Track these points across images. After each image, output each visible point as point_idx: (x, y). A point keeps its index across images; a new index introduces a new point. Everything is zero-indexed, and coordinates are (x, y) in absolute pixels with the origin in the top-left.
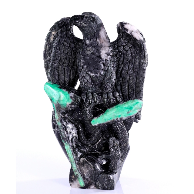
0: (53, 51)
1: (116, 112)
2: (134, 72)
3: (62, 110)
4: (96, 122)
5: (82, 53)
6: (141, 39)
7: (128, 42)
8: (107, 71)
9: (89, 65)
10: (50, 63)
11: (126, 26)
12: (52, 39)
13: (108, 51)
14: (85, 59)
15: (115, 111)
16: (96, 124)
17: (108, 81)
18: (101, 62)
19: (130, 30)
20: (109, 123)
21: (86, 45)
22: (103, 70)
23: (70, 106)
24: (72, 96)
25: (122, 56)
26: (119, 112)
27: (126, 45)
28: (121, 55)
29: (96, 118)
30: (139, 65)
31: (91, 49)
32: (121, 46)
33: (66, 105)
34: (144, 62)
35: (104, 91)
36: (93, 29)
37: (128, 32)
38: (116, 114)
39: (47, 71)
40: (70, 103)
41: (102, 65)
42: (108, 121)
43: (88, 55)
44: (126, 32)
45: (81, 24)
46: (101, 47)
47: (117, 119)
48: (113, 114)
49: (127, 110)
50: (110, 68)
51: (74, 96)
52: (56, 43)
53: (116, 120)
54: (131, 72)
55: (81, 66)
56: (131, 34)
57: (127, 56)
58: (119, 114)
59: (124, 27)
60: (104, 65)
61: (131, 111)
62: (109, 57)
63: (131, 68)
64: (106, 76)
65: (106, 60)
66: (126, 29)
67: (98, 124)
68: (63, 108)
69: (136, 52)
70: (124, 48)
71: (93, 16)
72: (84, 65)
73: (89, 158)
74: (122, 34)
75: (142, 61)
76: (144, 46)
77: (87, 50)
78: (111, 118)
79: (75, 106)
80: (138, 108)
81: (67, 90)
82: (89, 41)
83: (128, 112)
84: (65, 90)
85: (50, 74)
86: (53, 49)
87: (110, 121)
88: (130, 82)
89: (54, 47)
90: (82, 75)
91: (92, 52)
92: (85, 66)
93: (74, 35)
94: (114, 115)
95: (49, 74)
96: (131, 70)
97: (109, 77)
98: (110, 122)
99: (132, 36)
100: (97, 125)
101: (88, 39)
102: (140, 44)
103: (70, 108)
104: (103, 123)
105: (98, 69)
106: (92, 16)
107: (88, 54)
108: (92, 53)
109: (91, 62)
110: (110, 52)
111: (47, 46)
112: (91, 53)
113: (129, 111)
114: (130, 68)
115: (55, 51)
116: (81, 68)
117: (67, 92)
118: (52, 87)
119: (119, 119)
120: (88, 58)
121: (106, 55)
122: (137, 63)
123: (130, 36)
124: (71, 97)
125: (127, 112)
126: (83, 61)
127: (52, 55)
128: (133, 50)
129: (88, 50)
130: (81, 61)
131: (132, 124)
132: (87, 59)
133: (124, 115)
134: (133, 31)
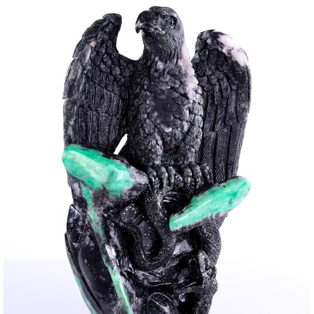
0: (83, 80)
1: (212, 202)
2: (225, 125)
3: (108, 202)
5: (149, 86)
7: (217, 69)
9: (165, 110)
11: (222, 39)
13: (195, 84)
14: (156, 99)
15: (211, 200)
16: (178, 228)
17: (192, 144)
18: (186, 106)
19: (228, 47)
21: (156, 71)
22: (187, 121)
23: (128, 194)
26: (217, 203)
27: (211, 75)
29: (176, 215)
30: (236, 112)
31: (169, 80)
32: (204, 75)
33: (121, 192)
34: (247, 108)
36: (175, 40)
37: (224, 51)
38: (211, 207)
39: (68, 123)
40: (130, 188)
41: (187, 112)
42: (197, 221)
43: (163, 90)
44: (218, 50)
45: (156, 29)
46: (186, 76)
47: (211, 216)
49: (229, 198)
50: (197, 117)
53: (209, 218)
54: (220, 125)
55: (146, 113)
56: (229, 53)
57: (213, 95)
58: (217, 207)
61: (234, 199)
62: (198, 96)
63: (220, 118)
64: (190, 134)
65: (193, 101)
66: (222, 44)
67: (181, 226)
68: (113, 198)
69: (231, 88)
70: (208, 79)
71: (175, 16)
72: (154, 110)
73: (156, 296)
74: (209, 52)
75: (243, 105)
77: (160, 81)
78: (203, 214)
79: (139, 193)
81: (122, 162)
82: (163, 63)
83: (230, 202)
84: (119, 161)
85: (73, 129)
86: (84, 76)
89: (85, 72)
90: (147, 131)
91: (173, 85)
92: (156, 114)
94: (209, 209)
96: (220, 123)
97: (195, 134)
98: (200, 222)
99: (231, 58)
101: (161, 60)
102: (243, 73)
103: (127, 197)
104: (190, 226)
105: (179, 119)
106: (173, 14)
107: (164, 89)
108: (172, 88)
109: (169, 106)
110: (197, 86)
112: (169, 87)
113: (231, 199)
114: (218, 118)
116: (146, 116)
117: (123, 166)
119: (214, 216)
120: (163, 97)
121: (194, 93)
122: (232, 109)
125: (228, 202)
126: (153, 103)
127: (81, 88)
128: (225, 84)
129: (163, 82)
130: (148, 102)
132: (161, 100)
133: (223, 207)
134: (234, 48)
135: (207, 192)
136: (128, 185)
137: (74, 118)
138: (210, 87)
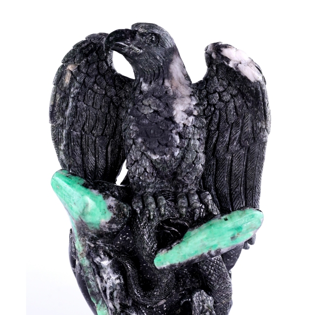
0: (70, 104)
1: (207, 238)
2: (242, 146)
3: (90, 233)
4: (165, 260)
5: (132, 111)
6: (258, 80)
7: (229, 84)
8: (185, 150)
9: (148, 136)
10: (64, 131)
11: (226, 52)
12: (67, 80)
13: (188, 106)
14: (139, 124)
15: (205, 236)
16: (165, 266)
17: (188, 170)
18: (174, 131)
19: (234, 61)
20: (192, 261)
21: (141, 92)
22: (178, 147)
23: (107, 226)
24: (113, 204)
25: (216, 114)
26: (214, 239)
27: (224, 91)
28: (214, 111)
29: (163, 251)
30: (253, 132)
31: (153, 103)
32: (215, 92)
33: (99, 224)
34: (264, 127)
35: (180, 190)
36: (156, 59)
37: (231, 65)
38: (207, 243)
39: (58, 148)
40: (108, 221)
41: (177, 138)
42: (189, 258)
43: (145, 115)
44: (225, 65)
45: (130, 48)
46: (174, 97)
47: (209, 253)
48: (201, 244)
49: (231, 234)
50: (192, 142)
51: (116, 205)
52: (77, 88)
53: (207, 255)
54: (235, 146)
55: (131, 138)
56: (237, 68)
57: (226, 113)
58: (215, 243)
59: (222, 53)
60: (181, 137)
61: (238, 234)
62: (191, 118)
63: (235, 138)
64: (185, 160)
65: (184, 125)
66: (226, 58)
67: (168, 264)
68: (93, 229)
69: (247, 105)
70: (220, 96)
71: (157, 32)
72: (138, 136)
74: (216, 67)
75: (260, 124)
76: (263, 94)
77: (143, 104)
78: (196, 252)
79: (120, 226)
80: (254, 226)
81: (101, 192)
82: (147, 85)
83: (233, 238)
84: (97, 191)
85: (65, 153)
86: (71, 100)
87: (194, 258)
88: (234, 169)
89: (72, 96)
90: (133, 158)
91: (156, 108)
92: (140, 140)
93: (114, 71)
94: (204, 245)
95: (61, 153)
96: (235, 144)
97: (190, 161)
98: (195, 260)
99: (239, 73)
100: (167, 267)
101: (145, 81)
102: (256, 89)
103: (107, 230)
104: (179, 263)
105: (167, 145)
106: (154, 31)
107: (146, 113)
108: (155, 111)
109: (152, 132)
110: (192, 107)
111: (58, 96)
112: (152, 111)
113: (234, 235)
114: (233, 138)
115: (74, 104)
116: (131, 142)
117: (100, 197)
118: (68, 184)
119: (213, 253)
120: (146, 122)
121: (185, 116)
122: (248, 129)
123: (235, 72)
124: (110, 207)
125: (230, 238)
126: (136, 129)
127: (68, 113)
128: (239, 102)
129: (146, 106)
130: (131, 127)
131: (238, 257)
132: (143, 125)
133: (224, 243)
134: (242, 62)
135: (204, 226)
136: (105, 218)
137: (64, 142)
138: (222, 105)
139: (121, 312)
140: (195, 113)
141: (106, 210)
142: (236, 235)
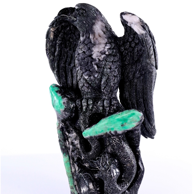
0: (57, 49)
1: (107, 124)
4: (88, 133)
6: (142, 33)
7: (134, 37)
8: (102, 74)
10: (56, 64)
12: (52, 37)
13: (103, 49)
15: (106, 122)
16: (87, 137)
17: (104, 86)
18: (93, 63)
19: (129, 22)
20: (102, 136)
21: (81, 42)
22: (97, 72)
23: (64, 113)
24: (65, 101)
26: (111, 124)
27: (132, 41)
28: (128, 53)
29: (88, 129)
30: (146, 66)
31: (83, 47)
32: (128, 41)
33: (60, 112)
34: (149, 62)
36: (84, 23)
37: (129, 25)
38: (108, 127)
40: (63, 110)
41: (96, 67)
42: (100, 134)
43: (80, 54)
45: (70, 18)
46: (94, 45)
48: (104, 127)
49: (121, 123)
51: (67, 102)
52: (60, 41)
53: (109, 133)
54: (138, 74)
58: (112, 127)
60: (98, 67)
61: (125, 123)
62: (103, 56)
64: (102, 80)
65: (99, 60)
66: (126, 21)
70: (130, 44)
75: (147, 61)
78: (102, 131)
79: (69, 113)
80: (135, 120)
83: (122, 125)
84: (60, 94)
86: (57, 47)
87: (102, 134)
88: (137, 87)
89: (58, 45)
91: (84, 50)
94: (106, 127)
96: (138, 72)
100: (89, 137)
101: (82, 35)
103: (65, 115)
104: (94, 136)
105: (90, 71)
108: (84, 52)
109: (83, 63)
110: (106, 50)
111: (48, 44)
112: (82, 52)
117: (61, 97)
119: (112, 132)
121: (99, 54)
124: (64, 103)
125: (120, 125)
127: (56, 54)
128: (139, 47)
129: (80, 49)
133: (117, 128)
134: (133, 23)
136: (62, 108)
137: (56, 70)
138: (131, 49)
139: (76, 161)
140: (107, 53)
141: (63, 104)
142: (124, 124)
